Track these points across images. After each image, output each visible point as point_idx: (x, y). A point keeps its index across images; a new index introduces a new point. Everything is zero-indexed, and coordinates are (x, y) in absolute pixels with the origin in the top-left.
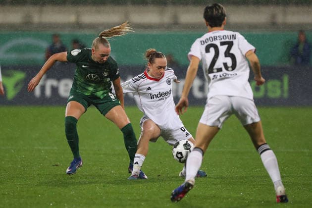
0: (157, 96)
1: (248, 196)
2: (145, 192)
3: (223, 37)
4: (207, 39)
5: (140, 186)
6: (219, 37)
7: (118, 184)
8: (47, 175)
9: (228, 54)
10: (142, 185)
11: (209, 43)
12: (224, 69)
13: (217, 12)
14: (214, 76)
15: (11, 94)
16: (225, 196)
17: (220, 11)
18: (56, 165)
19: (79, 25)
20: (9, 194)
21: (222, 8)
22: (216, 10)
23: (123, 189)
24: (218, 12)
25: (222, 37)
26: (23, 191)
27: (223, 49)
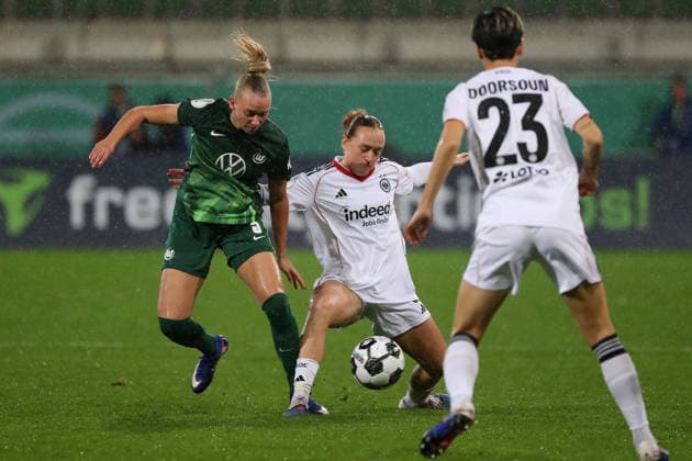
0: (359, 215)
1: (558, 453)
2: (322, 444)
3: (520, 84)
4: (484, 87)
5: (312, 430)
6: (510, 82)
7: (260, 426)
8: (98, 406)
9: (529, 123)
10: (315, 428)
11: (488, 95)
12: (519, 158)
13: (504, 25)
14: (500, 174)
15: (17, 221)
16: (505, 454)
17: (511, 24)
18: (119, 384)
19: (171, 65)
20: (12, 448)
21: (516, 18)
22: (501, 21)
23: (272, 437)
24: (507, 26)
25: (517, 84)
26: (44, 443)
27: (518, 111)
